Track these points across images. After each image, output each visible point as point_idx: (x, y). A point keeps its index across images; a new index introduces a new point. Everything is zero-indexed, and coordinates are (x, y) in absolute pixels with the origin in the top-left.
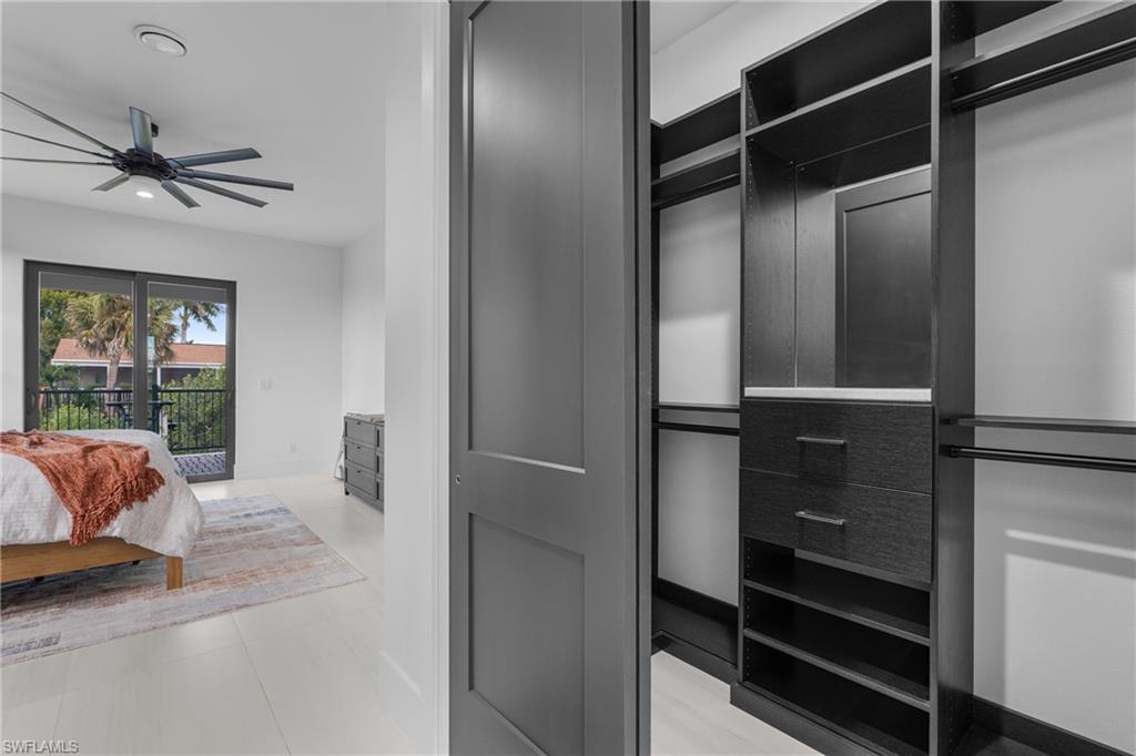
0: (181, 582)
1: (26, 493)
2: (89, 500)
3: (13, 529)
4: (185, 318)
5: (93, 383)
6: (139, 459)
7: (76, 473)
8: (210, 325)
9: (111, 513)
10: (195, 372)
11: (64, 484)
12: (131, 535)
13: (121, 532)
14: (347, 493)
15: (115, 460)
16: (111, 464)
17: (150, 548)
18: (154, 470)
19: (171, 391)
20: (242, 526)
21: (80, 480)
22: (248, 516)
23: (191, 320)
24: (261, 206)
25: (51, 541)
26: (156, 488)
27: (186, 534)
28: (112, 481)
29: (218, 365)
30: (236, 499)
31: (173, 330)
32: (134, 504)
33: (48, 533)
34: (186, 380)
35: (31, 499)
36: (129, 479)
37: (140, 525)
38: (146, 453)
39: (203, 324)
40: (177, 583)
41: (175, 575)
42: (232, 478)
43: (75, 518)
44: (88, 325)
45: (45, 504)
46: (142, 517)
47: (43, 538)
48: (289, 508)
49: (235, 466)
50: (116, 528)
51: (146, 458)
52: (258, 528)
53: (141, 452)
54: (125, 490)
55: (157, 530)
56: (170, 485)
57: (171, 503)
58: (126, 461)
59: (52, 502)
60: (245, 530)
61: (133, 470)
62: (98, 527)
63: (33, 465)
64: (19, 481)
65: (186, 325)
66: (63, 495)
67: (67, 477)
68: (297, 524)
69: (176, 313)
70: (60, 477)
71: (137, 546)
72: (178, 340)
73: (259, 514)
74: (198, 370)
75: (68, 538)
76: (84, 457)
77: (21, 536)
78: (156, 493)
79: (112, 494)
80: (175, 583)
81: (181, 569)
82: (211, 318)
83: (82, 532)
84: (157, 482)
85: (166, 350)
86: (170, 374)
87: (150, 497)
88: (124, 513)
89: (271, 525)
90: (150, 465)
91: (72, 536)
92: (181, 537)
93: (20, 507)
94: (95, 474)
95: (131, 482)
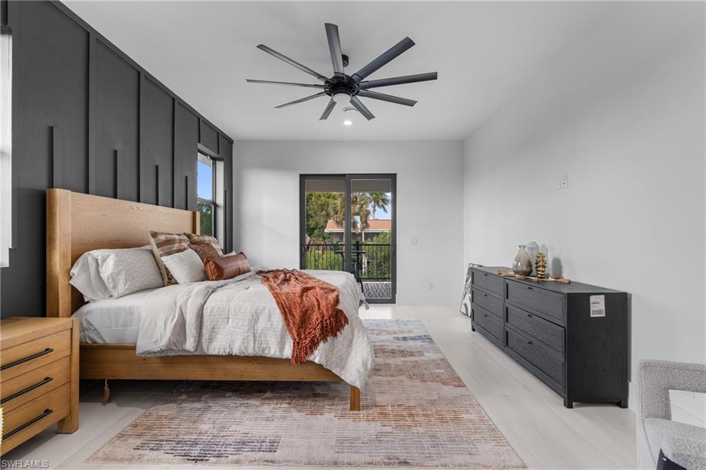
0: (359, 407)
1: (269, 321)
2: (302, 330)
3: (262, 346)
4: (374, 207)
5: (339, 240)
6: (332, 302)
7: (296, 308)
8: (385, 210)
9: (314, 345)
10: (378, 234)
11: (289, 316)
12: (326, 362)
13: (320, 360)
14: (474, 330)
15: (318, 300)
16: (316, 303)
17: (338, 375)
18: (341, 311)
19: (369, 245)
20: (401, 349)
21: (297, 313)
22: (405, 339)
23: (377, 208)
24: (412, 105)
25: (281, 357)
26: (342, 326)
27: (362, 370)
28: (315, 318)
29: (387, 230)
30: (397, 321)
31: (368, 212)
32: (328, 338)
33: (280, 351)
34: (375, 238)
35: (272, 325)
36: (325, 318)
37: (333, 355)
38: (337, 296)
39: (382, 210)
40: (357, 407)
41: (355, 400)
42: (395, 303)
43: (294, 343)
44: (337, 213)
45: (279, 330)
46: (333, 348)
47: (278, 355)
48: (432, 337)
49: (397, 295)
50: (317, 357)
51: (337, 301)
52: (412, 354)
53: (334, 295)
54: (322, 326)
55: (343, 362)
56: (352, 324)
57: (352, 339)
58: (324, 303)
59: (283, 328)
60: (403, 353)
61: (328, 310)
62: (306, 354)
63: (274, 300)
64: (266, 311)
65: (374, 211)
66: (288, 325)
67: (290, 311)
68: (440, 356)
69: (370, 205)
70: (287, 311)
71: (330, 371)
72: (371, 217)
73: (412, 339)
74: (379, 233)
75: (290, 357)
76: (301, 296)
77: (266, 351)
78: (342, 331)
79: (315, 329)
80: (355, 406)
81: (359, 396)
82: (385, 206)
83: (297, 355)
84: (343, 322)
85: (365, 223)
86: (368, 235)
87: (338, 333)
88: (321, 345)
89: (421, 353)
90: (340, 307)
91: (293, 356)
92: (359, 372)
93: (266, 330)
94: (306, 311)
95: (326, 321)
